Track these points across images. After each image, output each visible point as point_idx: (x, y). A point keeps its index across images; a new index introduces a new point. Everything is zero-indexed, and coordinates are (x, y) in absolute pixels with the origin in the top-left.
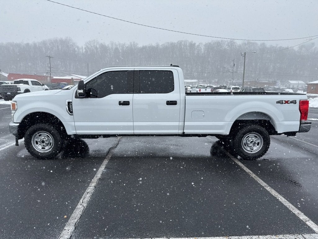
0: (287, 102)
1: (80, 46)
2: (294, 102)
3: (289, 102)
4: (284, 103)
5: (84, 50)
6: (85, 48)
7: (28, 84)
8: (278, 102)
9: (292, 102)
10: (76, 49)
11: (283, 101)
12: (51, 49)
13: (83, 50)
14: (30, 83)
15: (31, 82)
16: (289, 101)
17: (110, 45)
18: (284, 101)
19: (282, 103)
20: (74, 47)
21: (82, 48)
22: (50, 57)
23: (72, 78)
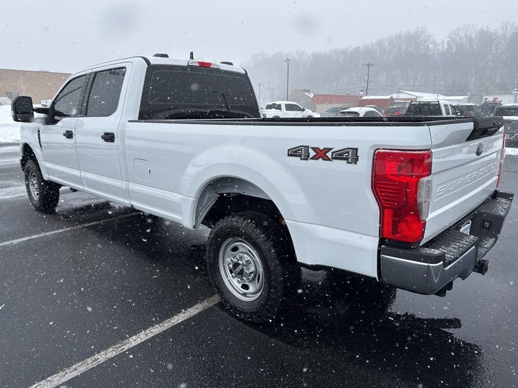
0: (321, 154)
1: (439, 40)
2: (349, 155)
3: (329, 154)
4: (312, 158)
5: (446, 47)
6: (448, 43)
7: (281, 110)
8: (294, 153)
9: (340, 155)
10: (431, 46)
11: (311, 151)
12: (390, 51)
13: (443, 45)
14: (283, 107)
15: (285, 106)
16: (330, 149)
17: (500, 30)
18: (313, 148)
19: (307, 158)
20: (428, 43)
21: (443, 42)
22: (369, 65)
23: (392, 97)
